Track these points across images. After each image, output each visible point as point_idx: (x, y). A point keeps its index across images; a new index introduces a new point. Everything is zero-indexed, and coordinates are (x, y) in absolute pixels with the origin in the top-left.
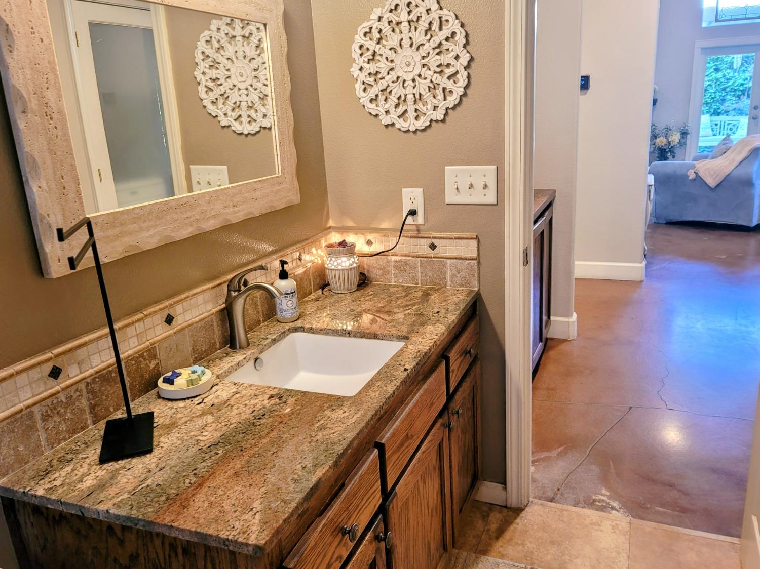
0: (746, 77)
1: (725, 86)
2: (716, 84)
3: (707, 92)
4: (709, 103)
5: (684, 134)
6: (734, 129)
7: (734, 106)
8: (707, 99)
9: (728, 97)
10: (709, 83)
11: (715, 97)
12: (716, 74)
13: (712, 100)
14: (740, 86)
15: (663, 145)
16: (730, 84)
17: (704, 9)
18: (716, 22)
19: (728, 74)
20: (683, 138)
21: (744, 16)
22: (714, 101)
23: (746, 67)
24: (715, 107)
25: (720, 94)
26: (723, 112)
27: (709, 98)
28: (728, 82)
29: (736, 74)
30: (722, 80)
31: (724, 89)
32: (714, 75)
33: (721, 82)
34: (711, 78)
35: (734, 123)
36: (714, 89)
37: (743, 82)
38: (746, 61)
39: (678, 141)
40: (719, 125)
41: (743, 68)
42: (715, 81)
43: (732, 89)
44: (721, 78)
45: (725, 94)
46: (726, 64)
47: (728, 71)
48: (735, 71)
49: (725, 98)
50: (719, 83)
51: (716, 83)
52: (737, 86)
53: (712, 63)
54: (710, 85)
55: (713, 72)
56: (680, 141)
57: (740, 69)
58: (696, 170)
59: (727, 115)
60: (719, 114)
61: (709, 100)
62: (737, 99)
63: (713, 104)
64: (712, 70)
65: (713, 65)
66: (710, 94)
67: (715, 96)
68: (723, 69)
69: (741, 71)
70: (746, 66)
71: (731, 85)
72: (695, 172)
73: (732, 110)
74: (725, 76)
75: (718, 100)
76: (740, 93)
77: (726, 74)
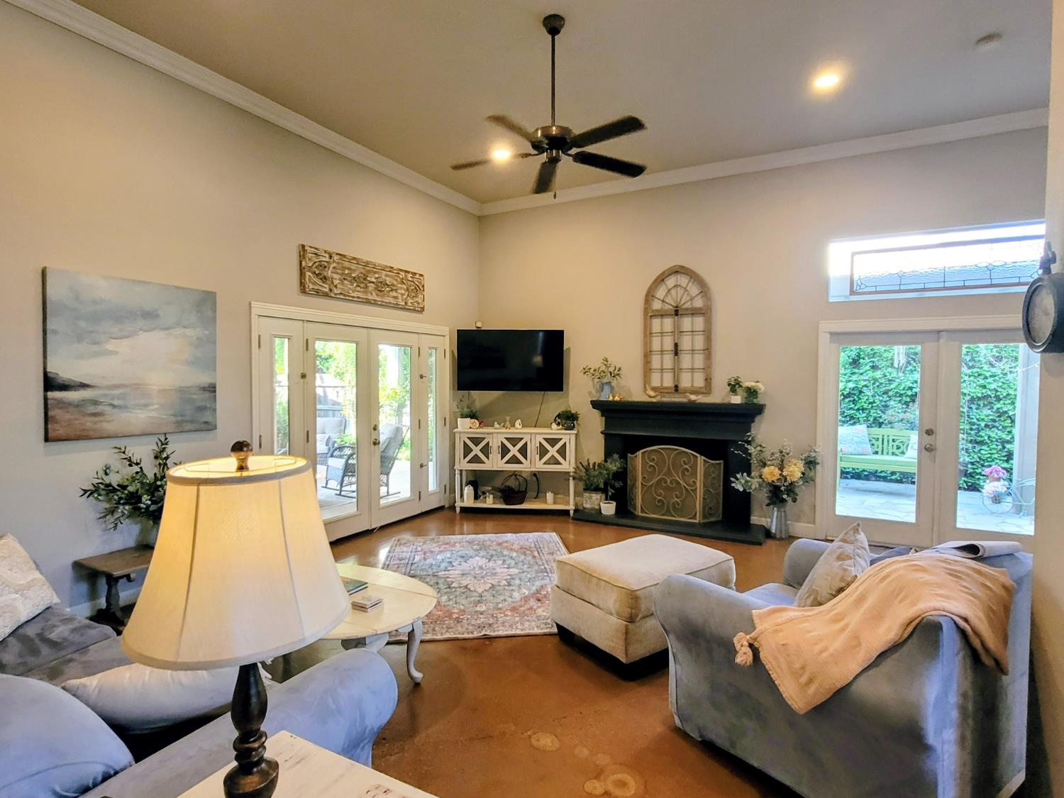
0: (915, 379)
1: (886, 388)
2: (875, 386)
3: (863, 394)
4: (866, 409)
5: (811, 463)
6: (903, 448)
7: (901, 416)
8: (863, 404)
9: (892, 403)
10: (865, 383)
11: (874, 402)
12: (873, 372)
13: (870, 406)
14: (907, 390)
15: (775, 479)
16: (892, 386)
17: (831, 278)
18: (851, 295)
19: (890, 373)
20: (810, 469)
21: (897, 288)
22: (872, 407)
23: (915, 367)
24: (875, 414)
25: (881, 398)
26: (886, 422)
27: (865, 402)
28: (890, 384)
29: (901, 374)
30: (883, 381)
31: (886, 393)
32: (871, 374)
33: (881, 384)
34: (867, 378)
35: (903, 439)
36: (872, 391)
37: (911, 385)
38: (914, 360)
39: (800, 475)
40: (881, 440)
41: (910, 368)
42: (872, 382)
43: (897, 393)
44: (880, 378)
45: (888, 399)
46: (886, 361)
47: (890, 370)
48: (898, 369)
49: (888, 403)
50: (878, 384)
51: (874, 384)
52: (904, 389)
53: (866, 358)
54: (866, 386)
55: (869, 370)
56: (803, 474)
57: (906, 368)
58: (755, 639)
59: (892, 427)
60: (880, 425)
61: (865, 406)
62: (904, 406)
63: (872, 411)
64: (868, 367)
65: (868, 361)
66: (866, 398)
67: (874, 400)
68: (883, 367)
69: (908, 371)
70: (915, 364)
71: (895, 389)
72: (751, 646)
73: (898, 422)
74: (886, 376)
75: (878, 406)
76: (908, 399)
77: (887, 374)
